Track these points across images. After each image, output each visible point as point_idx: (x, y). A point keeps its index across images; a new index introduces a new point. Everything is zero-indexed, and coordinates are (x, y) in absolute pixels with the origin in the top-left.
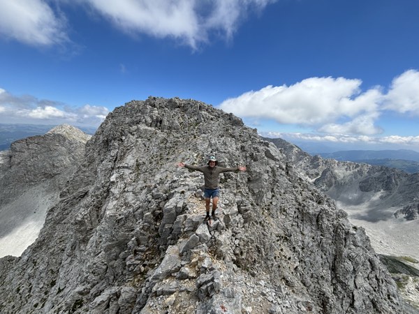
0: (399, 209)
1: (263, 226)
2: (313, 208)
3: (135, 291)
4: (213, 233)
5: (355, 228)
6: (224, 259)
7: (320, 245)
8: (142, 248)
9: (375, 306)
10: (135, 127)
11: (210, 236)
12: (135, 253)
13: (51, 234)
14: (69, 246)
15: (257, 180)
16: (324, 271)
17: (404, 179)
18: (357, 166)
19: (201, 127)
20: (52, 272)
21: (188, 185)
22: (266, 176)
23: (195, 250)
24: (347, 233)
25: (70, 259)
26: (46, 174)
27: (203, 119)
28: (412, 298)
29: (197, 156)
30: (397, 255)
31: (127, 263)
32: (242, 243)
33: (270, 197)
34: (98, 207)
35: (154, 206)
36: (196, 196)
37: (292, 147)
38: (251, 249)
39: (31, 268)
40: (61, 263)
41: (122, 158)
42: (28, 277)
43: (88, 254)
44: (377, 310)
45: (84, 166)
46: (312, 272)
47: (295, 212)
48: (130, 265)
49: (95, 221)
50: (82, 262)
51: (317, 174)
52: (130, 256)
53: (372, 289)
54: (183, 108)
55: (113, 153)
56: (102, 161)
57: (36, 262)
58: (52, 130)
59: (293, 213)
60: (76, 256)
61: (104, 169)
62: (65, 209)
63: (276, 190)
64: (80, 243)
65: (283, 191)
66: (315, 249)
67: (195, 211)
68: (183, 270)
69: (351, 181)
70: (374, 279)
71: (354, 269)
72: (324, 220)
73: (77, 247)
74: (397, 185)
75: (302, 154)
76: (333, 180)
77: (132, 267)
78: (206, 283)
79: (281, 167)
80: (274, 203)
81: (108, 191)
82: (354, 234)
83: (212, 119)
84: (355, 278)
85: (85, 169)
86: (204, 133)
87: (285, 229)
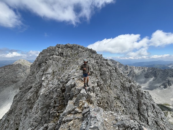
0: (161, 84)
1: (108, 93)
2: (128, 85)
3: (55, 124)
4: (87, 92)
5: (145, 92)
6: (93, 104)
7: (132, 100)
8: (57, 105)
9: (157, 123)
10: (51, 57)
11: (87, 94)
12: (54, 107)
13: (16, 107)
14: (24, 111)
15: (104, 74)
16: (135, 111)
17: (161, 72)
18: (143, 68)
19: (79, 55)
20: (17, 124)
21: (75, 75)
22: (107, 73)
23: (80, 100)
24: (142, 94)
25: (25, 117)
26: (13, 81)
27: (80, 52)
28: (170, 120)
29: (78, 67)
30: (162, 103)
31: (51, 112)
32: (100, 99)
33: (110, 81)
34: (37, 92)
35: (61, 86)
36: (79, 80)
37: (117, 62)
38: (104, 101)
39: (6, 123)
40: (20, 120)
41: (47, 70)
42: (5, 128)
43: (33, 113)
44: (158, 125)
45: (30, 75)
46: (130, 111)
47: (121, 87)
48: (52, 113)
49: (35, 98)
50: (30, 118)
51: (128, 73)
52: (52, 109)
53: (155, 116)
54: (71, 48)
55: (43, 68)
56: (38, 72)
57: (9, 120)
58: (16, 62)
59: (120, 88)
60: (27, 115)
61: (39, 75)
62: (22, 95)
63: (112, 78)
64: (29, 109)
65: (115, 79)
66: (130, 102)
67: (79, 85)
68: (75, 109)
69: (141, 74)
70: (155, 112)
71: (147, 109)
72: (133, 89)
73: (28, 111)
74: (159, 74)
75: (121, 65)
76: (134, 75)
77: (53, 114)
78: (86, 113)
79: (113, 69)
80: (112, 84)
81: (41, 84)
82: (145, 94)
83: (84, 51)
84: (148, 112)
85: (30, 77)
86: (81, 57)
87: (117, 94)
